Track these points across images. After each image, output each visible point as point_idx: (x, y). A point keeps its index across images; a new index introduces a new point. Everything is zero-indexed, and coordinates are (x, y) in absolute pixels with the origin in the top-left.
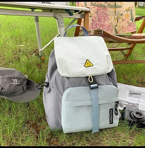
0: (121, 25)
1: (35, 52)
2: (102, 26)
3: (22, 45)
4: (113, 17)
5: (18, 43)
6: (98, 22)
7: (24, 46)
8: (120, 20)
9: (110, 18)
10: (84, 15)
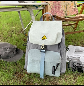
0: (69, 10)
1: (22, 31)
2: (58, 12)
3: (13, 28)
4: (64, 6)
5: (11, 26)
6: (55, 10)
7: (15, 28)
8: (68, 7)
9: (62, 7)
10: (45, 7)
